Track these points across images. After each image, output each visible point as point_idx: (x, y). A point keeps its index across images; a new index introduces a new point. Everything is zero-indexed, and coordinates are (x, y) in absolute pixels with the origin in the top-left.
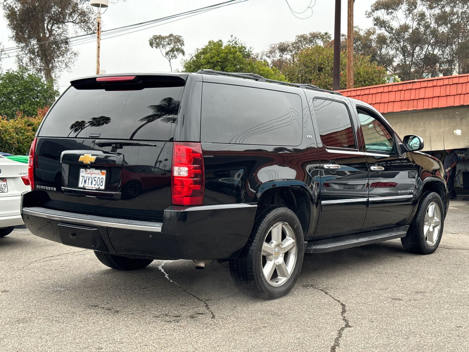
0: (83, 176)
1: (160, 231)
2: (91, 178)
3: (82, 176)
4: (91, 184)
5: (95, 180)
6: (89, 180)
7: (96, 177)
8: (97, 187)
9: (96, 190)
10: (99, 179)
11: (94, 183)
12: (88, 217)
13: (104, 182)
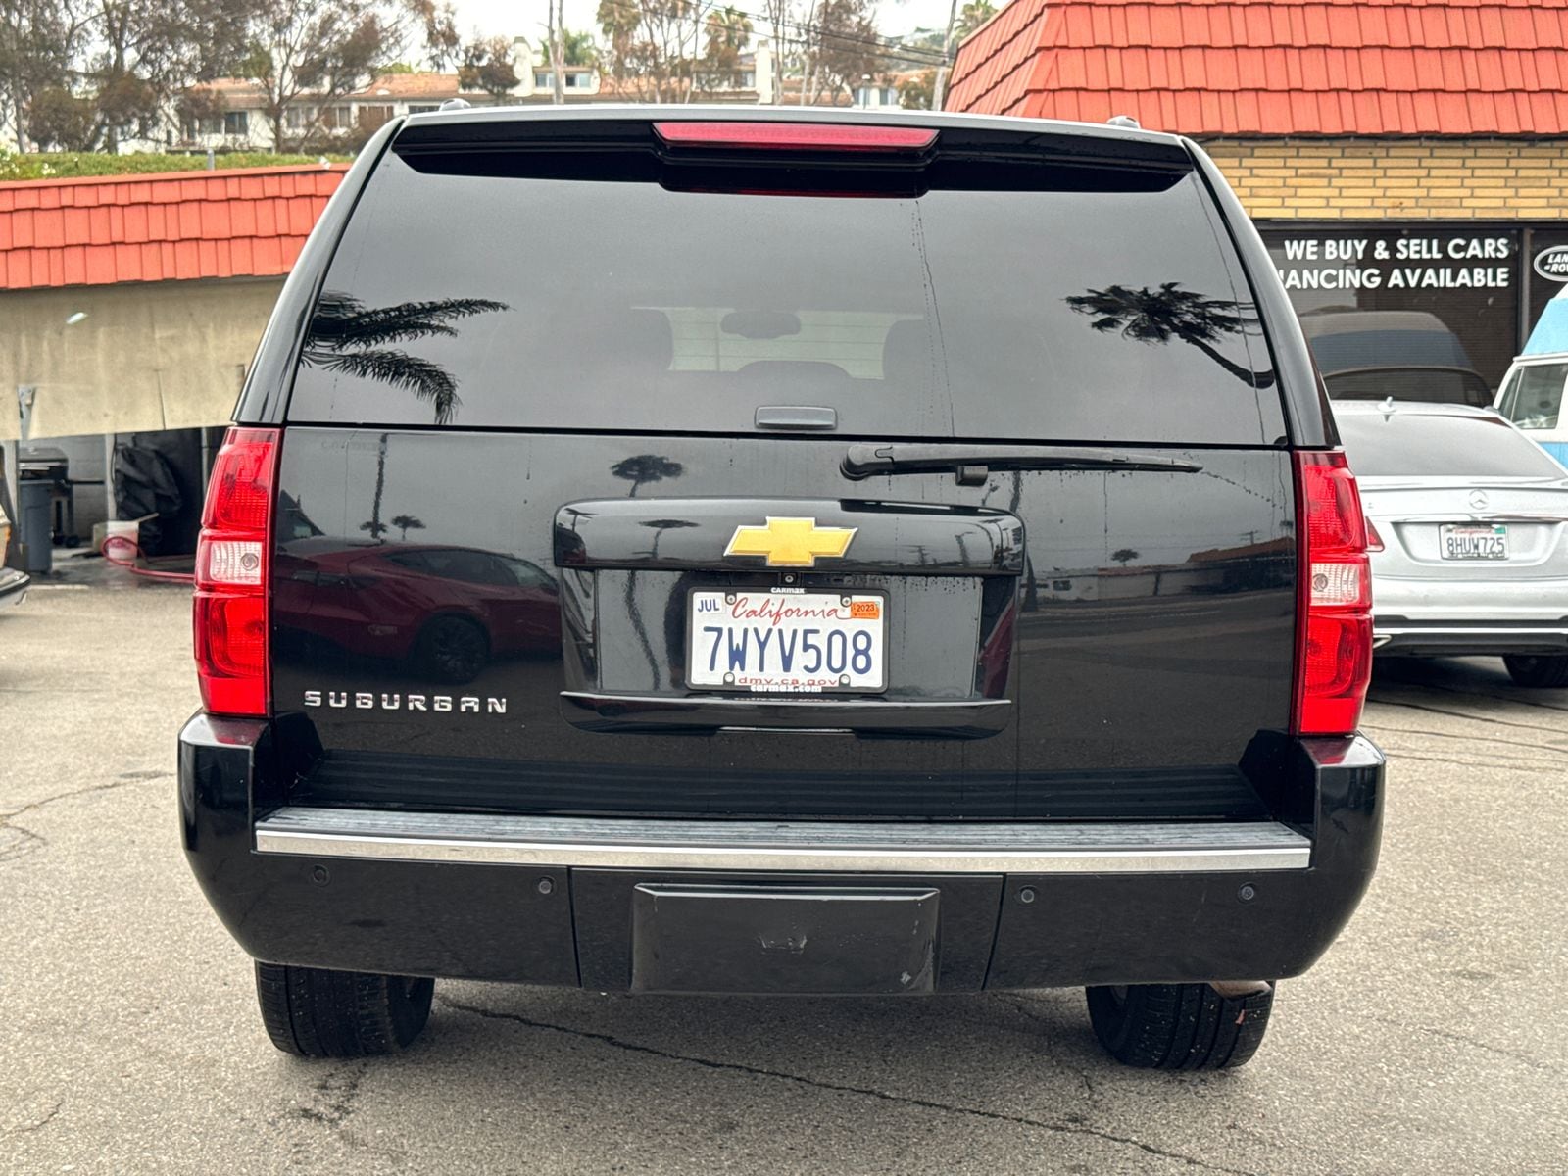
0: (719, 631)
1: (1305, 863)
2: (775, 636)
3: (707, 629)
4: (787, 666)
5: (806, 647)
6: (762, 645)
7: (816, 632)
8: (827, 678)
9: (826, 694)
10: (837, 640)
11: (802, 659)
12: (782, 832)
13: (877, 653)
